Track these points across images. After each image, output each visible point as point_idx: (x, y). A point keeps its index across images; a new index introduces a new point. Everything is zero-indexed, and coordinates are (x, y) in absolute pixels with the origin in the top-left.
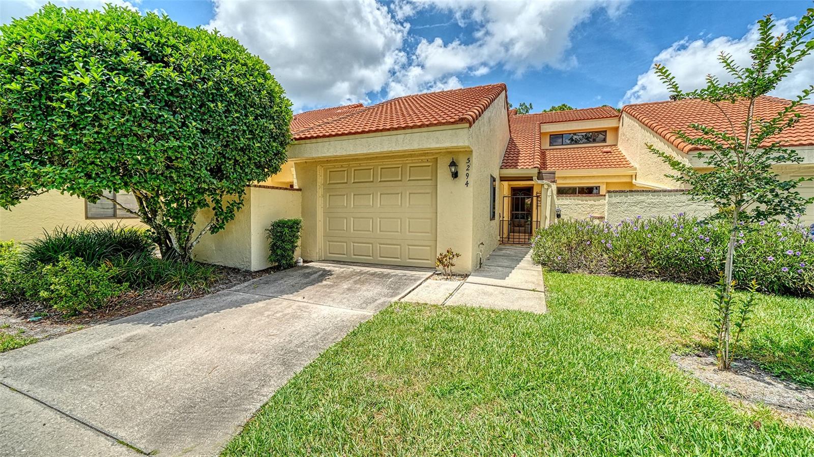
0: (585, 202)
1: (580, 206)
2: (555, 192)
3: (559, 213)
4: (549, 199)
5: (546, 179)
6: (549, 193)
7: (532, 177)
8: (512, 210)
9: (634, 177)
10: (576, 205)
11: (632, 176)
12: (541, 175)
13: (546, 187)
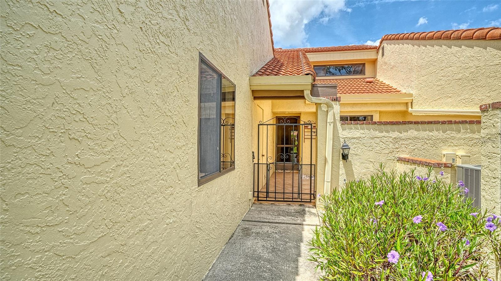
0: (385, 134)
1: (378, 140)
2: (338, 118)
3: (346, 152)
4: (330, 129)
5: (324, 96)
6: (330, 119)
7: (302, 91)
8: (278, 144)
9: (410, 104)
10: (372, 138)
11: (407, 103)
12: (315, 89)
13: (324, 108)
